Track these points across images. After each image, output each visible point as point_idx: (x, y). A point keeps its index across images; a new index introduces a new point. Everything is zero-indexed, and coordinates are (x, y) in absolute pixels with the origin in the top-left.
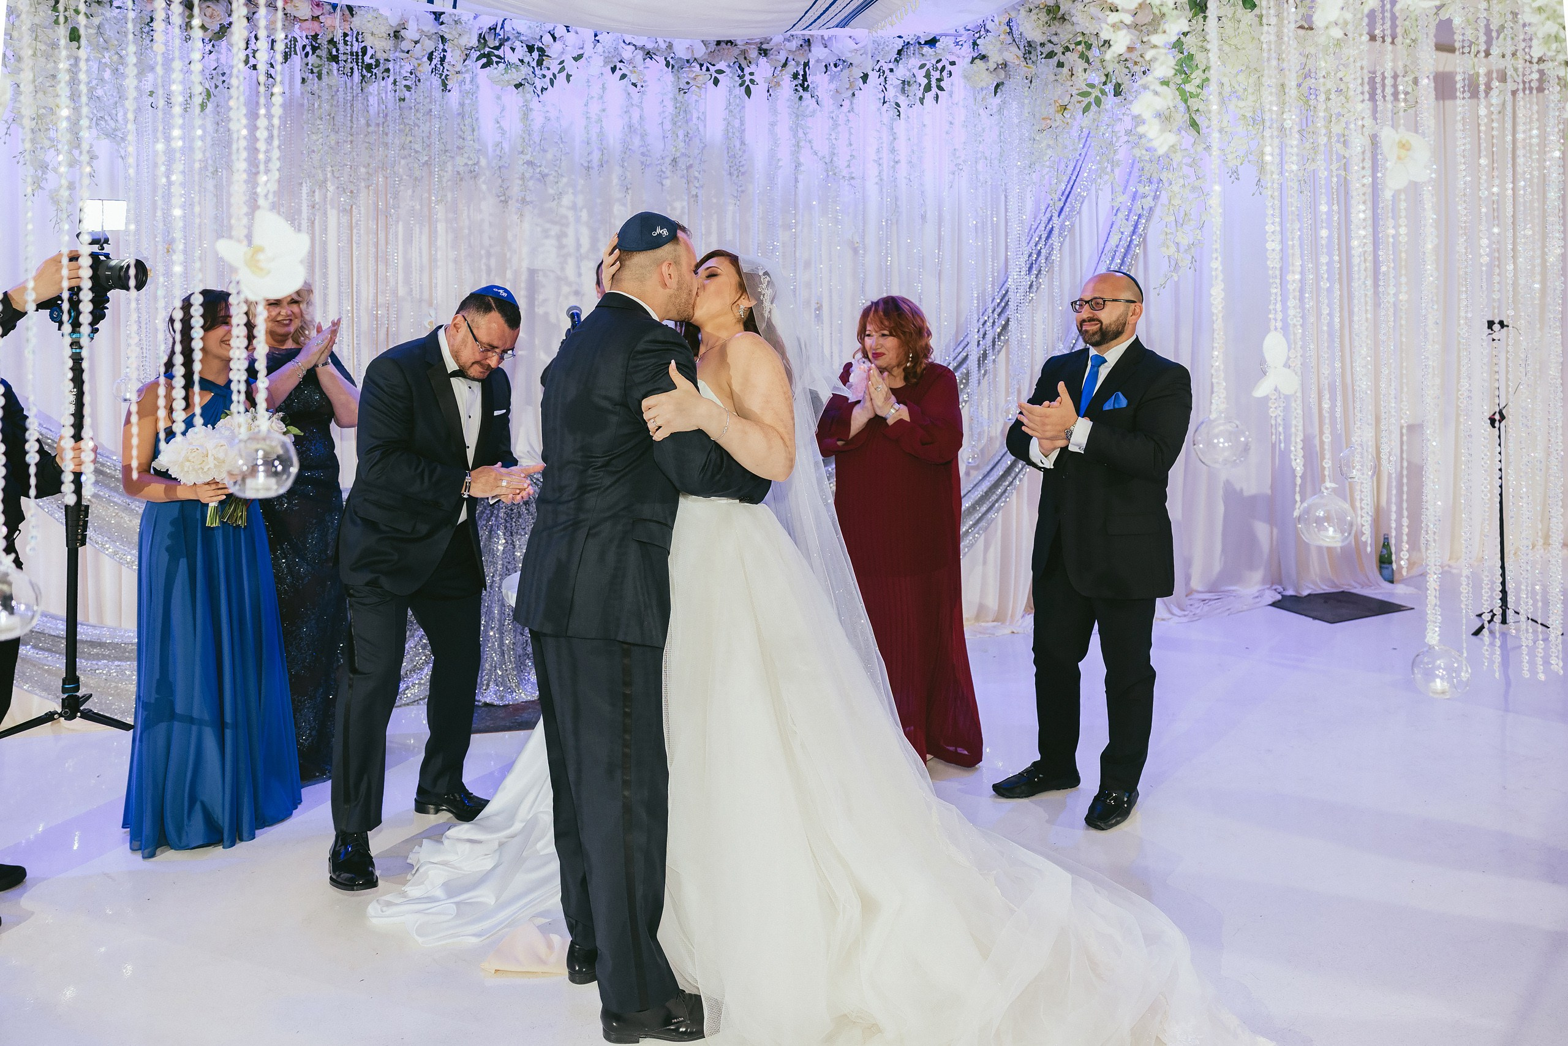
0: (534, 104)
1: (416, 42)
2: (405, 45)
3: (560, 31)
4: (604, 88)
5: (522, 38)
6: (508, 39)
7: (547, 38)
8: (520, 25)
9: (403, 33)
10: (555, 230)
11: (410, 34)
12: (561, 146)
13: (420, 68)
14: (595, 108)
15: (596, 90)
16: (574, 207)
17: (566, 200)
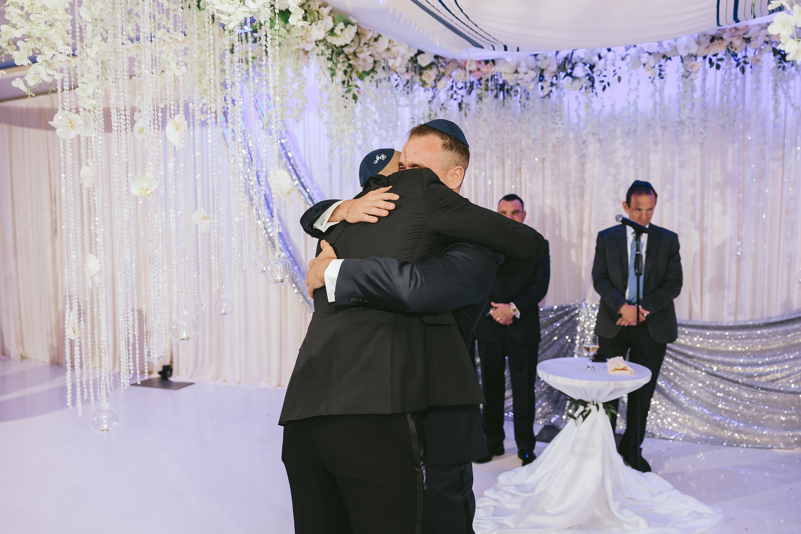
0: (594, 99)
1: (526, 73)
2: (520, 76)
3: (604, 52)
4: (638, 83)
5: (584, 61)
6: (576, 63)
7: (596, 58)
8: (580, 53)
9: (519, 70)
10: (613, 171)
11: (522, 70)
12: (614, 121)
13: (529, 87)
14: (632, 97)
15: (634, 85)
16: (624, 158)
17: (620, 153)
